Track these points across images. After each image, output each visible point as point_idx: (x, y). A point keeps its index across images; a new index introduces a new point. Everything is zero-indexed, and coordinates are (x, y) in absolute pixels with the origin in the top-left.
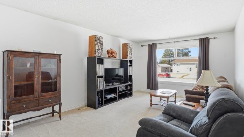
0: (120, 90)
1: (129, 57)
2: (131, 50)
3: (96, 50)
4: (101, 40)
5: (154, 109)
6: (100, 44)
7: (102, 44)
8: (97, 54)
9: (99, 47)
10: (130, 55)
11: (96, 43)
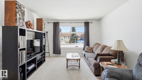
0: (38, 59)
1: (43, 30)
2: (45, 25)
3: (18, 19)
4: (22, 8)
5: (71, 69)
6: (21, 12)
7: (23, 14)
8: (18, 23)
9: (21, 16)
10: (44, 29)
11: (17, 11)
